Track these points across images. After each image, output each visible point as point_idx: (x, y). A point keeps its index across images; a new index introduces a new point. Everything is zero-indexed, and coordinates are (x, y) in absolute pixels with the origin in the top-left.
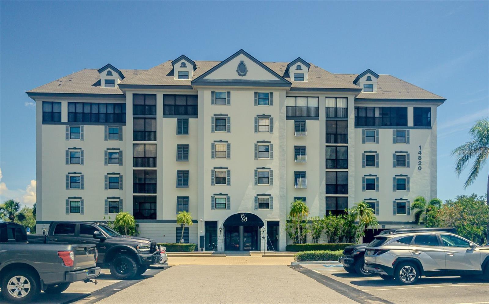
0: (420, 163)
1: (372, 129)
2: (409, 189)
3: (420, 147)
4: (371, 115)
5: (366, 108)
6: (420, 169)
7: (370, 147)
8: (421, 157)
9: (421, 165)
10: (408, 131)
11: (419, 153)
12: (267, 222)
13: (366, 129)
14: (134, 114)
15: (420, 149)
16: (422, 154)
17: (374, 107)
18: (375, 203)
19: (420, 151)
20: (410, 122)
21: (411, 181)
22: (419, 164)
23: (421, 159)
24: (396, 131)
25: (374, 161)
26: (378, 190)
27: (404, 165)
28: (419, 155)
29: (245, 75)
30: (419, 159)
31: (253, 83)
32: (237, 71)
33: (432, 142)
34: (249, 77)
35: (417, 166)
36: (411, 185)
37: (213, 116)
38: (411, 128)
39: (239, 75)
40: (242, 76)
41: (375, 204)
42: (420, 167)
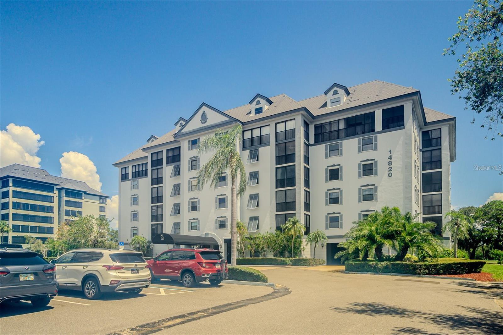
0: (390, 168)
1: (334, 142)
2: (376, 199)
3: (390, 151)
4: (336, 129)
5: (330, 123)
6: (390, 175)
7: (334, 160)
8: (391, 162)
9: (392, 171)
10: (376, 137)
11: (389, 158)
12: (224, 239)
13: (329, 144)
14: (151, 167)
15: (391, 153)
16: (392, 159)
17: (338, 120)
18: (339, 216)
19: (391, 156)
20: (379, 125)
21: (379, 189)
22: (389, 171)
23: (391, 164)
24: (362, 140)
25: (338, 174)
26: (342, 203)
27: (372, 174)
28: (390, 160)
29: (206, 122)
30: (389, 165)
31: (211, 127)
32: (200, 120)
33: (406, 143)
34: (209, 123)
35: (387, 173)
36: (379, 194)
37: (189, 159)
38: (379, 132)
39: (202, 123)
40: (204, 123)
41: (339, 218)
42: (390, 173)
